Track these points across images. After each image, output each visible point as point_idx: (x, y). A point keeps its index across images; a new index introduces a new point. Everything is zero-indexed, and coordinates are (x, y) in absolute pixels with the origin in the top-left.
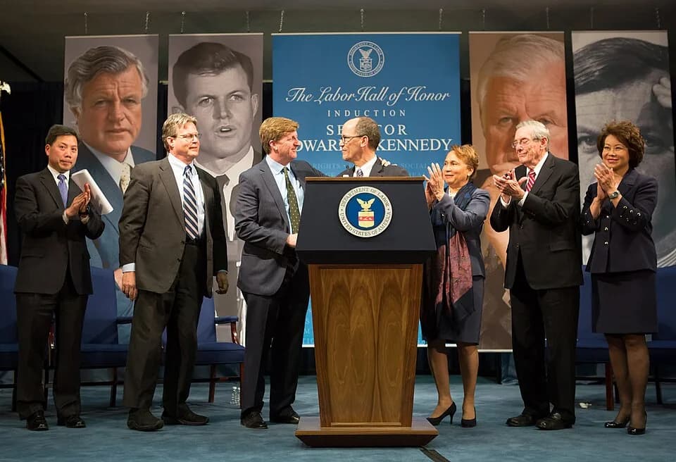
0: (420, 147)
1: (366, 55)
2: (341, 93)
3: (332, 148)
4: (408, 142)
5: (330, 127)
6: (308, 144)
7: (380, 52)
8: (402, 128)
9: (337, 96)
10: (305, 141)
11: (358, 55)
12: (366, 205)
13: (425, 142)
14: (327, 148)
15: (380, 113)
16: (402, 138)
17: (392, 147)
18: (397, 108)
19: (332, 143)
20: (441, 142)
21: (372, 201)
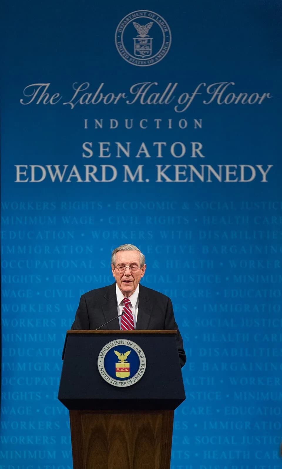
0: (224, 177)
1: (143, 31)
2: (104, 91)
3: (90, 177)
4: (206, 169)
5: (87, 146)
6: (54, 170)
7: (165, 27)
8: (197, 147)
9: (99, 96)
10: (49, 167)
11: (131, 32)
12: (122, 357)
13: (231, 169)
14: (83, 177)
15: (164, 124)
16: (197, 162)
17: (181, 177)
18: (190, 115)
19: (91, 170)
20: (257, 170)
21: (128, 353)
